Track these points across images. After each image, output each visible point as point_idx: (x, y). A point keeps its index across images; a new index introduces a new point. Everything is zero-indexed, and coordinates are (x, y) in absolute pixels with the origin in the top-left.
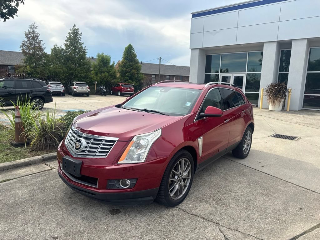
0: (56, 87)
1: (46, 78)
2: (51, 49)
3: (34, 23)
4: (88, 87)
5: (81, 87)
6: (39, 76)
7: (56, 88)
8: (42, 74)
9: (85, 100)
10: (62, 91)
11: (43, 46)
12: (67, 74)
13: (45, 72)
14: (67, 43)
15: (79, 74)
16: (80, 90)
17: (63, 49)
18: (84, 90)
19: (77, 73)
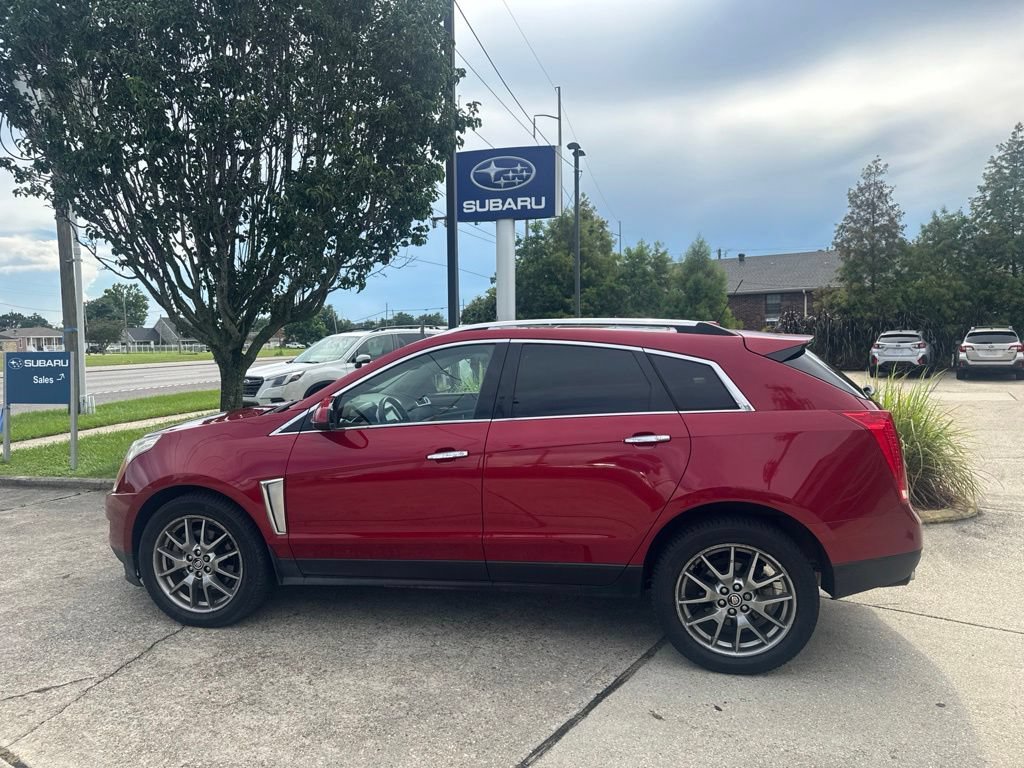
0: (898, 348)
1: (891, 320)
2: (923, 227)
3: (876, 159)
4: (1018, 343)
5: (987, 346)
6: (869, 314)
7: (898, 352)
8: (882, 310)
9: (978, 391)
10: (915, 360)
11: (900, 220)
12: (969, 303)
13: (891, 301)
14: (985, 197)
15: (1016, 299)
16: (982, 355)
17: (965, 220)
18: (999, 355)
19: (1008, 295)
